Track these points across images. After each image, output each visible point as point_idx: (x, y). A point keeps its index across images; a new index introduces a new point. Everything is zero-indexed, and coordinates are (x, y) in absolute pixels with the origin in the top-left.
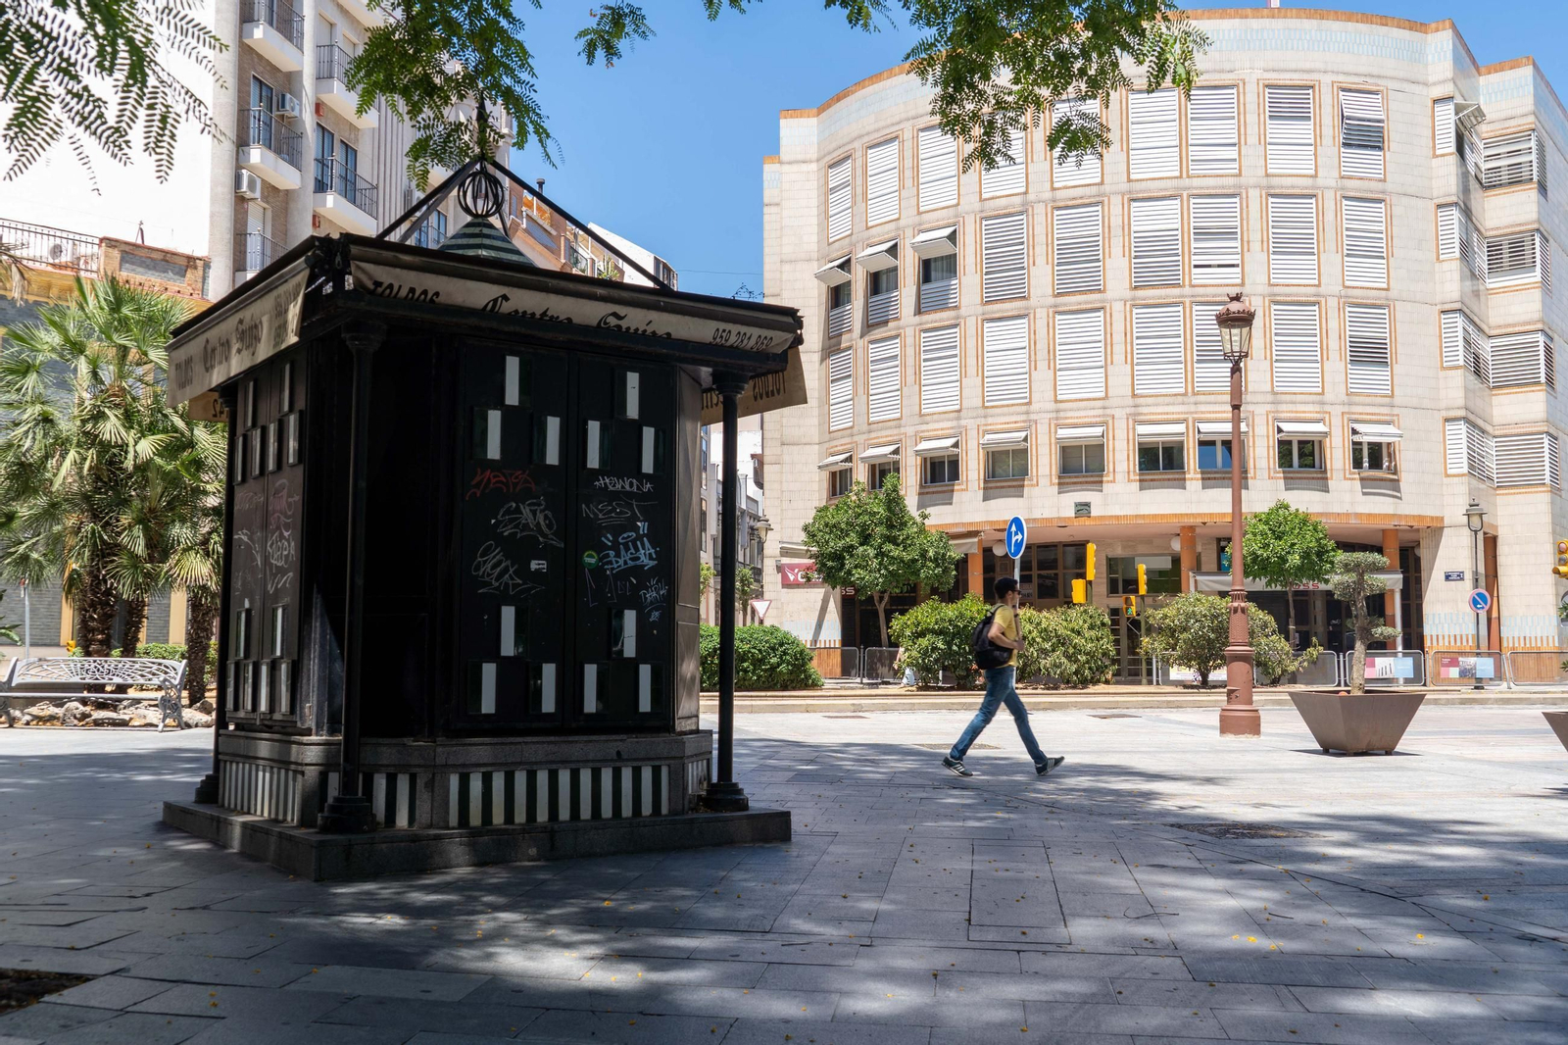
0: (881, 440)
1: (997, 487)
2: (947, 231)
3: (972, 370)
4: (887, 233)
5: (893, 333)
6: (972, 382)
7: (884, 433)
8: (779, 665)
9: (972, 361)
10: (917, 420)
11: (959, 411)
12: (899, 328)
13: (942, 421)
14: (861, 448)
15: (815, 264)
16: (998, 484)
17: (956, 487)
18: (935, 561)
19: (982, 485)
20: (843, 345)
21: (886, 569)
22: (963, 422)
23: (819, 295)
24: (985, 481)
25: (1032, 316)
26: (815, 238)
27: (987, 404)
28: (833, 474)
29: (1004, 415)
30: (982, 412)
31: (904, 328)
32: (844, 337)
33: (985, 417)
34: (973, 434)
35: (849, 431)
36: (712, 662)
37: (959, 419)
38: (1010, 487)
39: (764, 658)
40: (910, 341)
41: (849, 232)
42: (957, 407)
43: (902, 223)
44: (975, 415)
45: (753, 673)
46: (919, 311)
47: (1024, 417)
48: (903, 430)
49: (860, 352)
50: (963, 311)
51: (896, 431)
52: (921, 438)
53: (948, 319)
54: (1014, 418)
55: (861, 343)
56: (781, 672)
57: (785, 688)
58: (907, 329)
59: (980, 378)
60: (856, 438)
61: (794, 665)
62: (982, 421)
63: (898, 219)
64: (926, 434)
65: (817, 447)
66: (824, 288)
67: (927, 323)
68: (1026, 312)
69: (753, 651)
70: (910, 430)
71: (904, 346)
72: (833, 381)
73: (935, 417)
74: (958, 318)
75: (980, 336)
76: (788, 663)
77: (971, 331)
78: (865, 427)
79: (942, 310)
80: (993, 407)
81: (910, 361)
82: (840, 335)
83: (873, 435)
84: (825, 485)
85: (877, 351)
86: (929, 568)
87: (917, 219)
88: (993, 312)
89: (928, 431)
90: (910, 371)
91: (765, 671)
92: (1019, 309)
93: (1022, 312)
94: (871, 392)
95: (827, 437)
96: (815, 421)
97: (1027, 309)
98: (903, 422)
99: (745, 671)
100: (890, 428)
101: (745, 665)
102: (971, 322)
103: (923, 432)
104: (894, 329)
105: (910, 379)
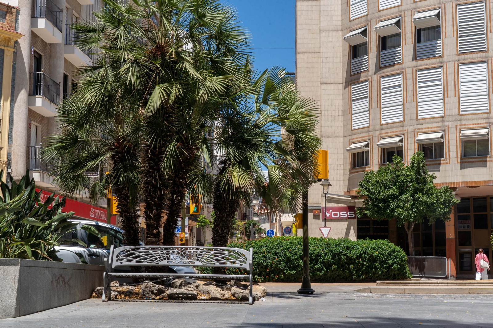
0: (390, 134)
1: (469, 162)
2: (435, 12)
3: (451, 93)
4: (393, 14)
5: (398, 72)
6: (452, 100)
7: (392, 130)
8: (393, 264)
9: (451, 87)
10: (415, 122)
11: (443, 117)
12: (402, 69)
13: (432, 123)
14: (375, 139)
15: (340, 33)
16: (470, 160)
17: (442, 162)
18: (444, 203)
19: (459, 161)
20: (362, 79)
21: (417, 208)
22: (446, 124)
23: (343, 51)
24: (461, 158)
25: (490, 62)
26: (340, 18)
27: (461, 113)
28: (354, 155)
29: (473, 119)
30: (458, 117)
31: (405, 69)
32: (362, 75)
33: (461, 120)
34: (453, 131)
35: (366, 129)
36: (358, 262)
37: (443, 121)
38: (477, 161)
39: (386, 260)
40: (409, 76)
41: (366, 13)
42: (442, 115)
43: (403, 8)
44: (454, 119)
45: (380, 269)
46: (415, 58)
47: (486, 121)
48: (405, 128)
49: (374, 83)
50: (445, 59)
51: (400, 129)
52: (418, 133)
53: (435, 64)
54: (480, 121)
55: (375, 77)
56: (394, 268)
57: (394, 279)
58: (407, 69)
59: (457, 98)
60: (371, 133)
61: (400, 265)
62: (459, 123)
63: (401, 5)
64: (422, 130)
65: (342, 139)
66: (347, 46)
67: (421, 65)
68: (486, 59)
69: (380, 255)
70: (410, 129)
71: (405, 80)
72: (354, 100)
73: (427, 120)
74: (442, 62)
75: (457, 73)
76: (398, 264)
77: (451, 70)
78: (379, 127)
79: (431, 58)
80: (465, 115)
81: (410, 88)
82: (360, 73)
83: (384, 131)
84: (349, 161)
85: (385, 83)
86: (441, 208)
87: (413, 6)
88: (465, 60)
89: (423, 129)
90: (410, 94)
91: (385, 268)
92: (482, 57)
93: (484, 59)
94: (382, 106)
95: (350, 133)
96: (341, 124)
97: (487, 57)
98: (405, 123)
99: (376, 268)
100: (396, 127)
101: (376, 264)
102: (451, 65)
103: (419, 129)
104: (398, 69)
105: (410, 98)
